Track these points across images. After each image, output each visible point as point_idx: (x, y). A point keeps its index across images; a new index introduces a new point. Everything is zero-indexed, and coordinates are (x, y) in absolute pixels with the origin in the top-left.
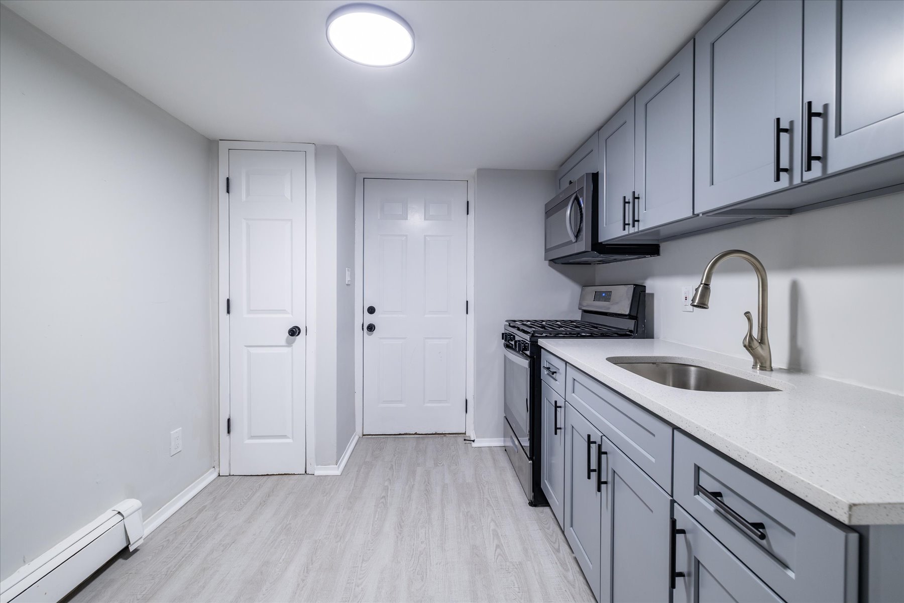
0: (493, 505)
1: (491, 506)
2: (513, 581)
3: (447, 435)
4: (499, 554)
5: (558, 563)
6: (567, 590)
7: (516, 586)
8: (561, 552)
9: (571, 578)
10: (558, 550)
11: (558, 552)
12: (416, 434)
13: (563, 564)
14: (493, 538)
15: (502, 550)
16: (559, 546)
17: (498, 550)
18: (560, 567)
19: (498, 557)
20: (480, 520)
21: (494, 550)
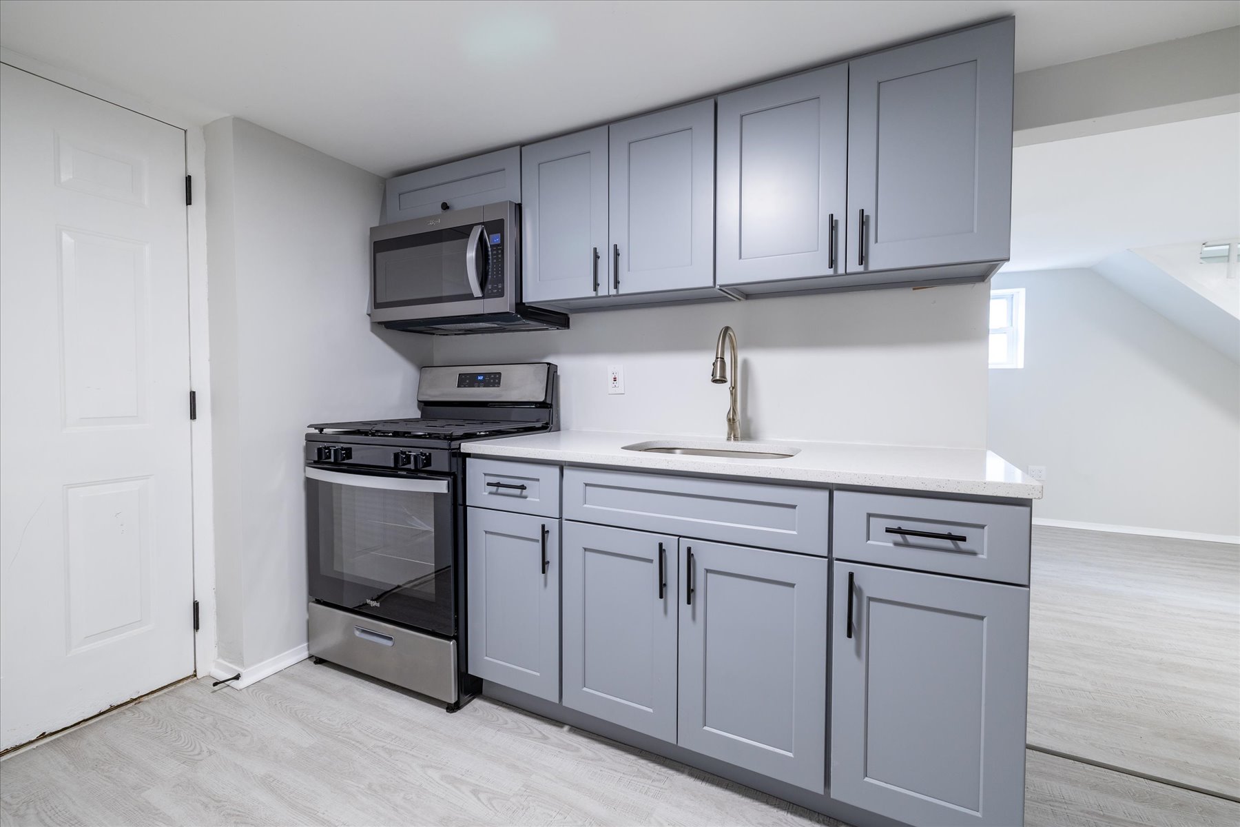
0: (398, 748)
1: (396, 751)
2: (544, 813)
3: (146, 699)
4: (489, 799)
5: (560, 750)
6: (602, 769)
7: (554, 814)
8: (549, 736)
9: (590, 754)
10: (545, 738)
11: (546, 739)
12: (43, 736)
13: (567, 747)
14: (456, 788)
15: (486, 792)
16: (540, 732)
17: (482, 796)
18: (569, 753)
19: (491, 804)
20: (406, 781)
21: (477, 801)
